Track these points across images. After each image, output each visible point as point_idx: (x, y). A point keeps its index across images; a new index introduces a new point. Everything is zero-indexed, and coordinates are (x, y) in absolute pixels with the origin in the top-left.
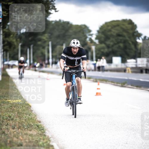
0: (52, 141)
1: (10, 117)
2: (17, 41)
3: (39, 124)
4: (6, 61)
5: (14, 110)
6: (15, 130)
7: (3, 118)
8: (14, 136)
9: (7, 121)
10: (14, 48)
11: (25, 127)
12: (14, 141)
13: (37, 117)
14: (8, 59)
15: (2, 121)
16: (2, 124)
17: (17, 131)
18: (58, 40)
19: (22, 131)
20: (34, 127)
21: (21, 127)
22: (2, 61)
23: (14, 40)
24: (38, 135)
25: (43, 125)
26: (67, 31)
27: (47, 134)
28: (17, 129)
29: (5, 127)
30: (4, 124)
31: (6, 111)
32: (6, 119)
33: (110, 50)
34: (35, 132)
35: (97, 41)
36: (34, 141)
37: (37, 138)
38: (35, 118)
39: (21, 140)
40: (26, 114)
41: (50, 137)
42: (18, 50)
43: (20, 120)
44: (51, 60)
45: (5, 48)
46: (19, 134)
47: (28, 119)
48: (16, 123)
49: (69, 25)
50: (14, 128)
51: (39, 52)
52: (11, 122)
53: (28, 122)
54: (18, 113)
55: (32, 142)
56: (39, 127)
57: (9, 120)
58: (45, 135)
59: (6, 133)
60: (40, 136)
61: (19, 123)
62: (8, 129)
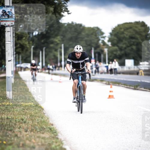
0: (64, 144)
1: (23, 120)
2: (29, 43)
3: (52, 127)
4: (19, 63)
5: (26, 113)
6: (27, 133)
7: (16, 121)
8: (27, 139)
9: (20, 124)
10: (27, 50)
11: (37, 130)
12: (27, 144)
13: (49, 120)
14: (21, 62)
15: (15, 124)
16: (15, 127)
17: (30, 134)
18: (71, 43)
19: (34, 134)
20: (47, 130)
21: (33, 130)
22: (15, 63)
23: (27, 43)
24: (51, 138)
25: (55, 128)
26: (79, 33)
27: (60, 137)
28: (30, 132)
29: (18, 130)
30: (17, 126)
31: (18, 114)
32: (19, 122)
33: (123, 52)
34: (47, 135)
35: (109, 44)
36: (47, 144)
37: (50, 141)
38: (48, 121)
39: (34, 143)
40: (39, 117)
41: (62, 140)
42: (30, 53)
43: (33, 123)
44: (63, 63)
45: (18, 50)
46: (31, 136)
47: (41, 122)
48: (29, 126)
49: (81, 28)
50: (26, 131)
51: (51, 55)
52: (24, 125)
53: (41, 125)
54: (30, 116)
55: (45, 145)
56: (52, 130)
57: (22, 123)
58: (57, 138)
59: (19, 135)
61: (31, 125)
62: (20, 132)
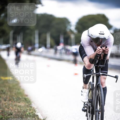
0: (37, 112)
1: (2, 91)
3: (26, 97)
6: (6, 102)
8: (6, 107)
11: (14, 100)
17: (8, 103)
19: (12, 103)
20: (22, 100)
21: (11, 99)
24: (25, 106)
27: (33, 105)
28: (8, 101)
34: (23, 104)
36: (22, 111)
37: (25, 109)
39: (11, 110)
41: (35, 108)
43: (11, 94)
46: (10, 105)
48: (7, 97)
50: (5, 100)
52: (3, 95)
53: (17, 95)
58: (31, 107)
60: (27, 107)
61: (10, 96)
